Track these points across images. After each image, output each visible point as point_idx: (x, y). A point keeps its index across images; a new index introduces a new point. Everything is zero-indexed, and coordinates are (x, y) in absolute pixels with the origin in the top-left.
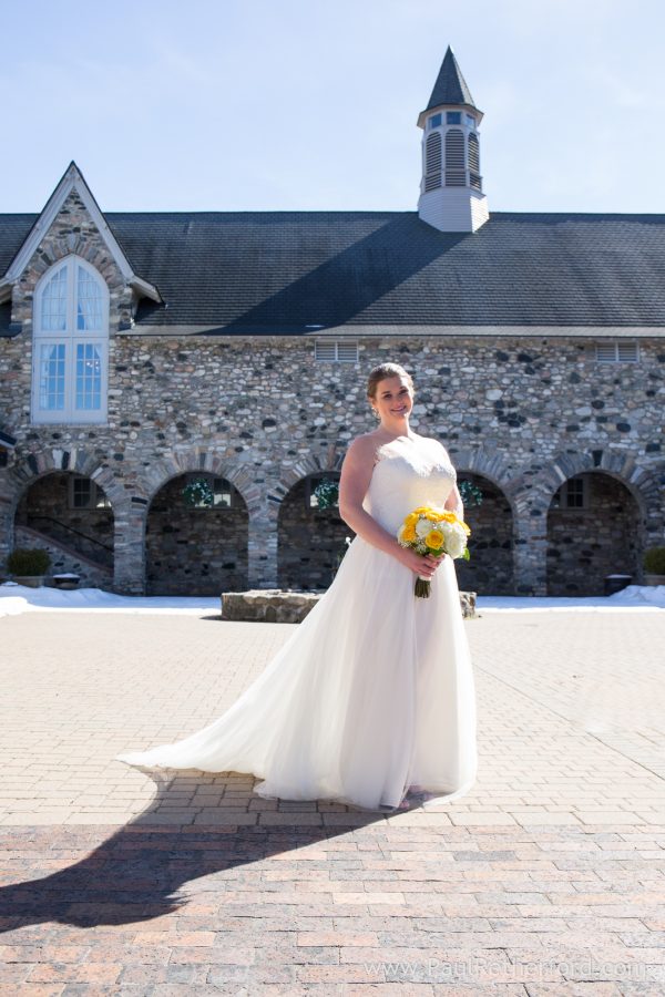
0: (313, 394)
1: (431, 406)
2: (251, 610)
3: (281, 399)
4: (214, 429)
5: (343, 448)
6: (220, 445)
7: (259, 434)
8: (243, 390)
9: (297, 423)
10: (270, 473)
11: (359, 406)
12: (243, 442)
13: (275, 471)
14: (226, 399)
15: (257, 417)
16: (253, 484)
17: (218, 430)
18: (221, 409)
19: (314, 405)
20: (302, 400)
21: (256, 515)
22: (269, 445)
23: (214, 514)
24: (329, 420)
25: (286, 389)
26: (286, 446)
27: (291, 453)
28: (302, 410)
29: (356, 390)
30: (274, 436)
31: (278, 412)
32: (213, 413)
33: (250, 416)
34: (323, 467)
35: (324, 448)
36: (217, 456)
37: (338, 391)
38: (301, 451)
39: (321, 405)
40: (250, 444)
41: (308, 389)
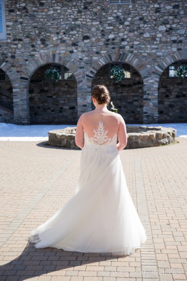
0: (108, 22)
1: (168, 26)
2: (60, 141)
3: (92, 25)
4: (59, 41)
5: (123, 50)
6: (62, 50)
7: (81, 44)
8: (72, 21)
9: (100, 37)
10: (87, 64)
11: (131, 27)
12: (73, 48)
13: (90, 63)
14: (64, 26)
15: (80, 35)
16: (79, 69)
17: (61, 42)
18: (62, 31)
19: (108, 28)
20: (102, 25)
21: (81, 84)
22: (86, 49)
23: (64, 83)
24: (116, 35)
25: (94, 19)
26: (95, 50)
27: (97, 53)
28: (102, 31)
29: (129, 19)
30: (89, 45)
31: (90, 32)
32: (58, 33)
33: (77, 34)
34: (113, 60)
35: (114, 50)
36: (61, 55)
37: (120, 20)
38: (102, 52)
39: (112, 28)
40: (77, 49)
41: (105, 19)
